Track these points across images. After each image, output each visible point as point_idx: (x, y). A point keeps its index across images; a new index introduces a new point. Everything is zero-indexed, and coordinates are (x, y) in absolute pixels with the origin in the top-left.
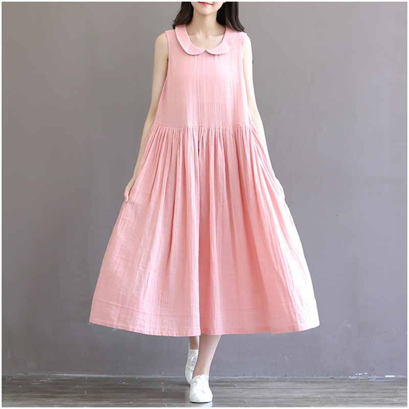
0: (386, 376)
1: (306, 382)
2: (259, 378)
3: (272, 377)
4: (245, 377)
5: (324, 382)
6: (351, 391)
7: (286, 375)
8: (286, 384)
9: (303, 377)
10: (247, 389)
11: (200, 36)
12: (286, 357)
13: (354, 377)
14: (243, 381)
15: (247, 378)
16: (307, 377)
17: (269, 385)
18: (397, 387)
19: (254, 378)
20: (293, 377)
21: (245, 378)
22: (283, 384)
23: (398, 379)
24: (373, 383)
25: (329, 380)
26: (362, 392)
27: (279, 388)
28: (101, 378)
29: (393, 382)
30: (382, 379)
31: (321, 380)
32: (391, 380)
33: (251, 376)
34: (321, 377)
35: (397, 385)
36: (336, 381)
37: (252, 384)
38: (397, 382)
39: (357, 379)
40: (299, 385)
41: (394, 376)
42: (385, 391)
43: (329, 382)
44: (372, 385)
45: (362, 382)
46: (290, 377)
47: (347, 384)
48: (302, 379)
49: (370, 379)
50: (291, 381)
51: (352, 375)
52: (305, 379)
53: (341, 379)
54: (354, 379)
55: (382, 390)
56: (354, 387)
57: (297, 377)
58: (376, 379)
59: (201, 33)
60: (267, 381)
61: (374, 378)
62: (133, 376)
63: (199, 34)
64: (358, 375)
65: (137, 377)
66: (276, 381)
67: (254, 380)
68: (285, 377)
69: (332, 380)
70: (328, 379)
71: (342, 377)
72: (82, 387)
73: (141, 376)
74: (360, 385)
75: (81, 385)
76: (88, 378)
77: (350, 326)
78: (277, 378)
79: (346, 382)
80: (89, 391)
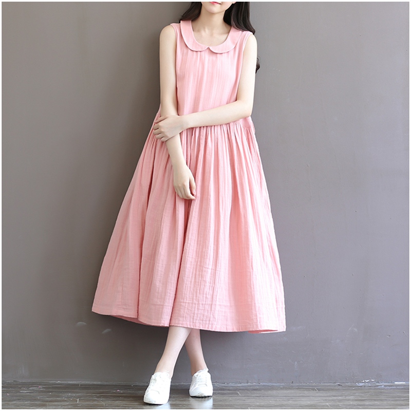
0: (396, 383)
1: (313, 389)
2: (264, 385)
3: (277, 384)
4: (249, 384)
5: (332, 390)
6: (360, 399)
7: (293, 382)
8: (292, 391)
9: (310, 384)
10: (251, 396)
11: (205, 33)
13: (361, 384)
14: (246, 389)
15: (250, 386)
16: (314, 384)
17: (274, 392)
19: (258, 386)
20: (301, 385)
21: (248, 386)
22: (289, 391)
25: (336, 388)
26: (372, 400)
27: (285, 396)
29: (404, 389)
30: (392, 386)
31: (329, 387)
32: (402, 387)
33: (255, 383)
34: (329, 384)
36: (344, 388)
37: (255, 392)
39: (365, 386)
40: (306, 392)
41: (404, 383)
43: (336, 390)
44: (381, 392)
45: (371, 389)
46: (297, 384)
48: (310, 386)
49: (378, 386)
50: (297, 389)
51: (359, 382)
52: (312, 386)
53: (349, 386)
54: (361, 386)
55: (393, 397)
56: (363, 395)
57: (304, 384)
58: (385, 386)
59: (207, 30)
60: (272, 388)
61: (382, 385)
62: (128, 383)
63: (205, 31)
64: (365, 382)
66: (281, 389)
67: (258, 387)
68: (292, 385)
69: (340, 387)
70: (335, 386)
71: (349, 384)
72: (74, 395)
73: (137, 384)
74: (368, 392)
75: (74, 392)
76: (81, 385)
77: (356, 330)
78: (282, 386)
79: (354, 390)
80: (82, 398)
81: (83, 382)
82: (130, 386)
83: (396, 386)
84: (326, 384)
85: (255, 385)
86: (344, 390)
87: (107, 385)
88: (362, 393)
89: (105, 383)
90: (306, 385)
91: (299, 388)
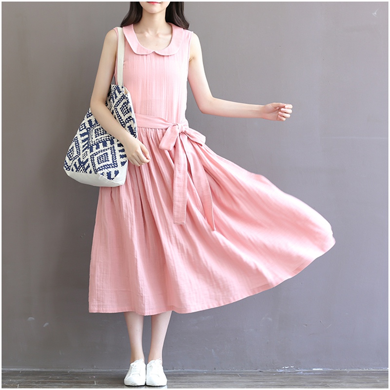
0: (314, 369)
1: (236, 375)
2: (188, 371)
3: (201, 370)
4: (174, 370)
5: (254, 375)
6: (280, 384)
7: (215, 369)
8: (216, 377)
9: (233, 370)
10: (178, 382)
11: (149, 35)
12: (213, 350)
13: (281, 371)
14: (173, 375)
15: (176, 372)
16: (236, 370)
17: (199, 378)
18: (326, 380)
19: (183, 372)
20: (223, 371)
21: (174, 372)
22: (213, 377)
23: (326, 372)
24: (301, 377)
25: (258, 374)
26: (291, 385)
27: (210, 382)
28: (34, 371)
29: (322, 375)
30: (310, 372)
31: (251, 374)
32: (320, 373)
33: (180, 369)
34: (251, 371)
35: (326, 378)
36: (265, 374)
37: (181, 378)
38: (326, 375)
39: (285, 373)
40: (229, 378)
41: (322, 369)
42: (315, 384)
43: (258, 376)
44: (300, 378)
45: (291, 375)
46: (220, 371)
47: (276, 377)
48: (232, 372)
49: (297, 372)
50: (221, 375)
51: (279, 368)
52: (235, 372)
53: (269, 372)
54: (281, 373)
55: (311, 383)
56: (283, 380)
57: (227, 371)
58: (304, 372)
59: (150, 32)
60: (197, 374)
61: (301, 371)
62: (65, 370)
63: (148, 32)
64: (285, 369)
65: (69, 371)
66: (205, 375)
67: (183, 373)
68: (214, 371)
69: (260, 373)
70: (257, 372)
71: (270, 370)
72: (15, 381)
73: (73, 370)
74: (288, 378)
75: (15, 379)
76: (22, 372)
77: (270, 319)
78: (205, 372)
79: (274, 376)
80: (22, 384)
81: (24, 369)
82: (67, 372)
83: (314, 372)
84: (248, 371)
85: (180, 371)
86: (265, 375)
87: (45, 372)
88: (282, 379)
89: (44, 370)
90: (229, 371)
91: (222, 374)
